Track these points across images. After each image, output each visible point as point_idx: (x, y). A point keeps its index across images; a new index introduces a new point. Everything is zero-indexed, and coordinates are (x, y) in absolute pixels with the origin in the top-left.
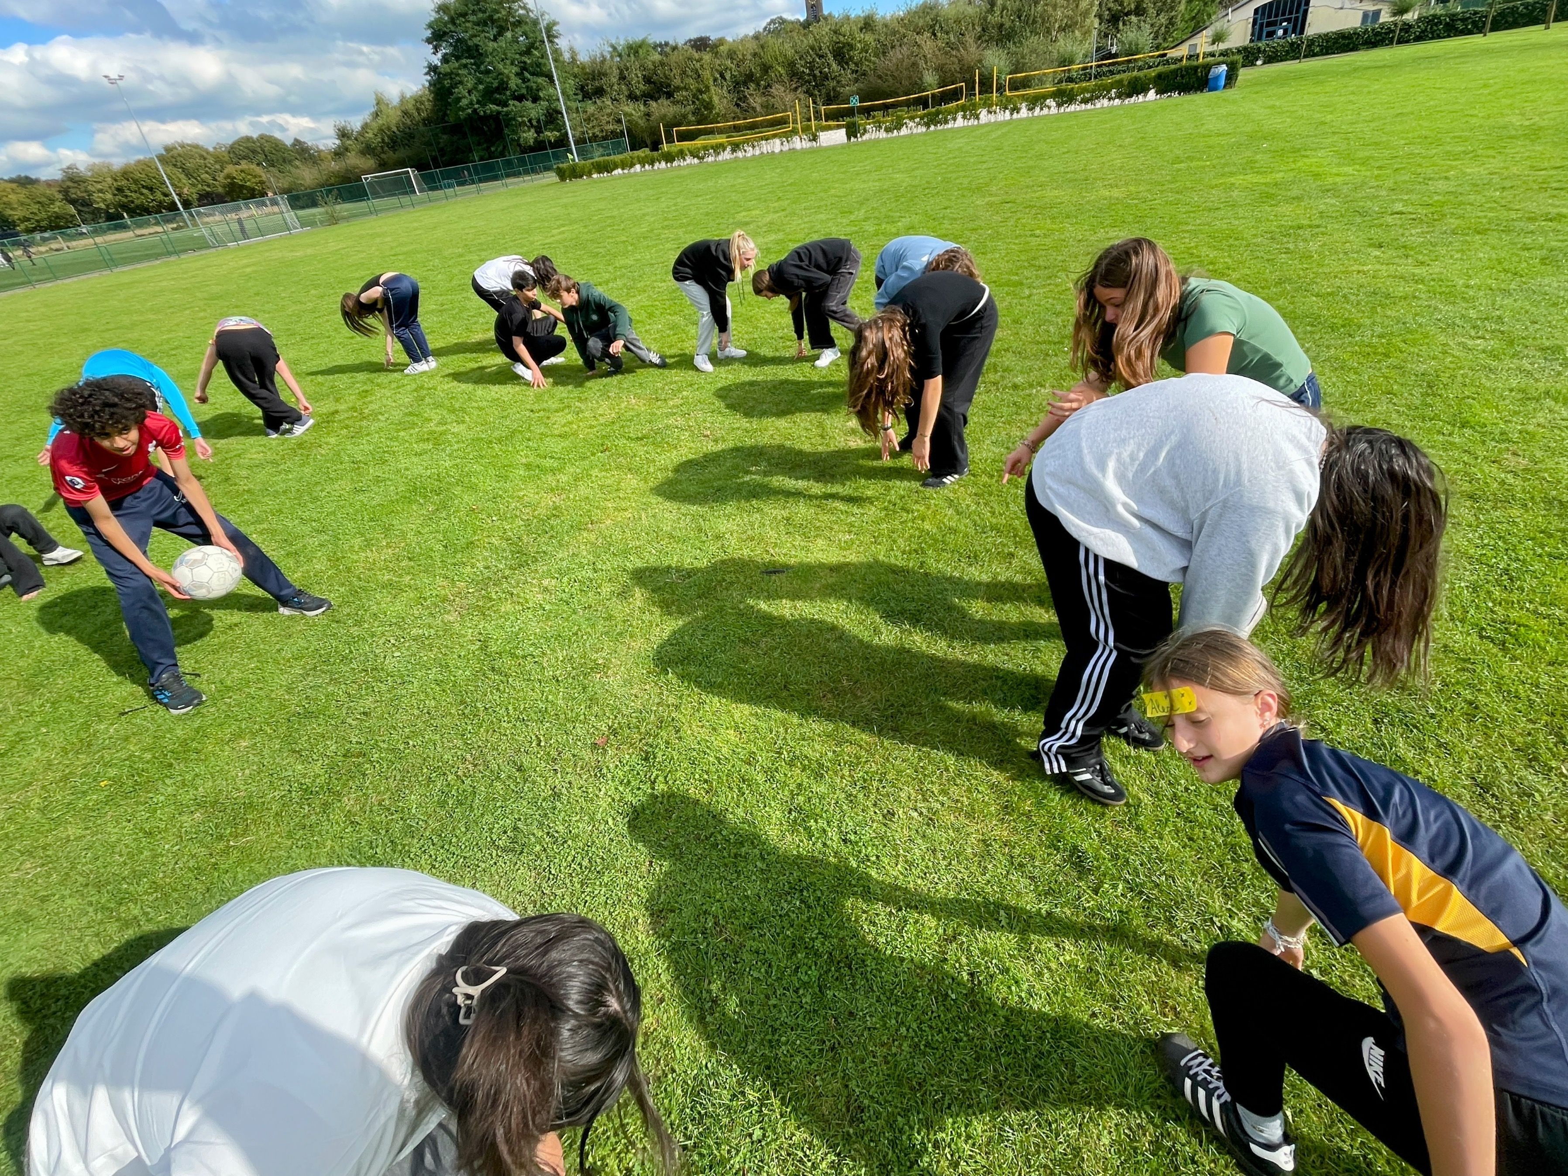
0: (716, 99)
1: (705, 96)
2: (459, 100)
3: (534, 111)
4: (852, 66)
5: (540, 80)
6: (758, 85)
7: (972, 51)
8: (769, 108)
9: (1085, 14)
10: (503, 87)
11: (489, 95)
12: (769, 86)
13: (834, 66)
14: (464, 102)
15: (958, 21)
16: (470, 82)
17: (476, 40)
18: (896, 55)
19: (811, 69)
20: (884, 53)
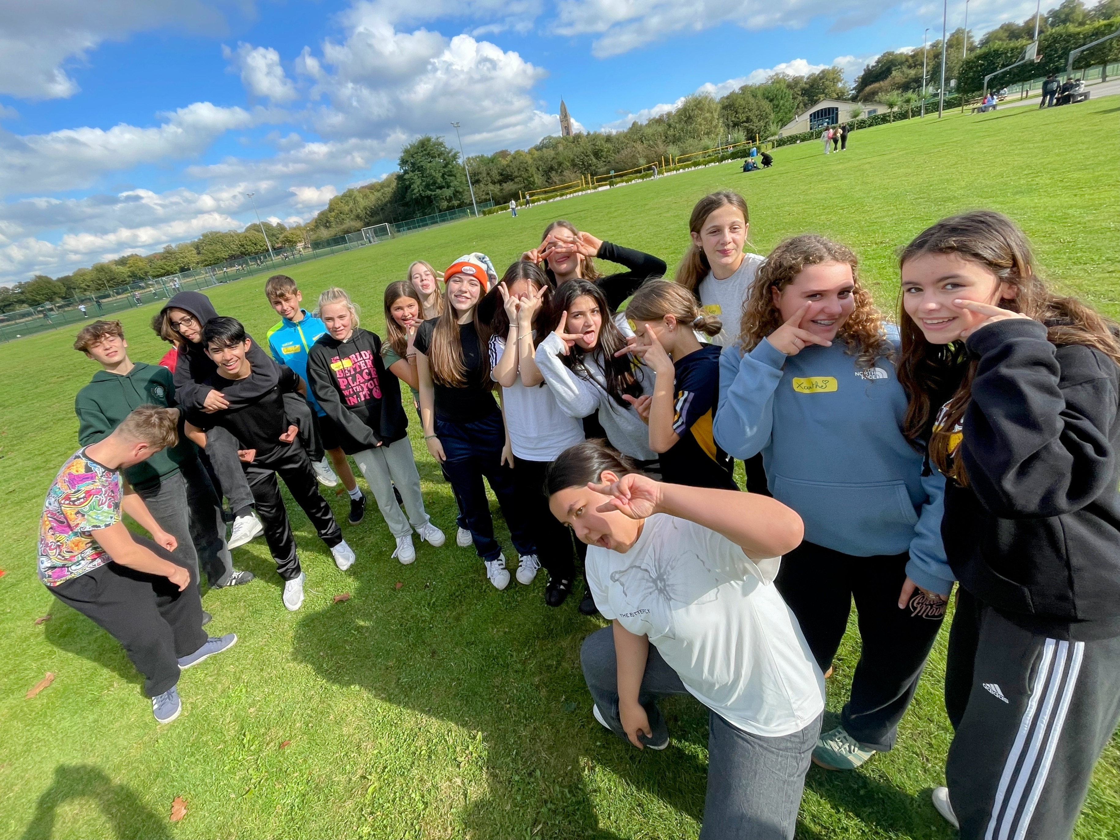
0: (536, 181)
1: (532, 179)
2: (413, 190)
3: (448, 192)
4: (603, 159)
5: (451, 178)
6: (557, 172)
7: (661, 148)
8: (563, 182)
9: (716, 127)
10: (435, 183)
11: (427, 186)
12: (562, 171)
13: (594, 160)
14: (416, 191)
15: (653, 135)
16: (418, 182)
17: (422, 164)
18: (624, 153)
19: (583, 164)
20: (618, 152)
